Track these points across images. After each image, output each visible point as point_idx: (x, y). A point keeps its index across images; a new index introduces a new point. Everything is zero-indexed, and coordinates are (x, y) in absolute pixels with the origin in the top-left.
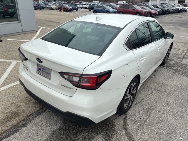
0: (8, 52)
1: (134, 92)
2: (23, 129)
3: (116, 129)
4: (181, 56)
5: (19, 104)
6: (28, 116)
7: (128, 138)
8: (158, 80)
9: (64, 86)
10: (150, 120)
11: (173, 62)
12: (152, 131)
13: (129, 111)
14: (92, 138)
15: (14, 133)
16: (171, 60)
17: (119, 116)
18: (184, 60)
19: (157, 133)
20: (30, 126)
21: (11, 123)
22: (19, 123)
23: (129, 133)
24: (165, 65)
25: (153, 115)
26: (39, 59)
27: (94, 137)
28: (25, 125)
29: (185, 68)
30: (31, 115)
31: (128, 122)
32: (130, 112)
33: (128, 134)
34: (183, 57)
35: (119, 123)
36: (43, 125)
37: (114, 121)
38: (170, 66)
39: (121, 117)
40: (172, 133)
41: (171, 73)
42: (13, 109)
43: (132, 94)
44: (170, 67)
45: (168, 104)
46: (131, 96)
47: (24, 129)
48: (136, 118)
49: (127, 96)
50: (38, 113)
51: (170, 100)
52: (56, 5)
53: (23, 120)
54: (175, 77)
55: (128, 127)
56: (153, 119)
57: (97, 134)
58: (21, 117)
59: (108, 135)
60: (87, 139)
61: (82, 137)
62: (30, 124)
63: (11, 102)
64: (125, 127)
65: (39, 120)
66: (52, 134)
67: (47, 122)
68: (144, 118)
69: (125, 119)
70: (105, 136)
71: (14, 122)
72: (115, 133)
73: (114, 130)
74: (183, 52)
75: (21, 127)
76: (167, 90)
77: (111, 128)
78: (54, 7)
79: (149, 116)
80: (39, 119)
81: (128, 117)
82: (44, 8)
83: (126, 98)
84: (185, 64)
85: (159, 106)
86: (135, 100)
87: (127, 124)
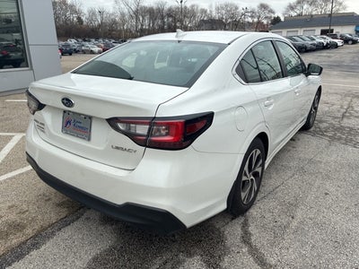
0: (6, 119)
1: (259, 170)
2: (32, 253)
3: (228, 243)
4: (339, 115)
5: (25, 207)
6: (43, 229)
7: (255, 259)
8: (302, 155)
9: (117, 148)
10: (295, 224)
11: (325, 125)
12: (303, 244)
13: (251, 211)
14: (179, 263)
15: (13, 262)
16: (321, 122)
17: (233, 219)
18: (345, 120)
19: (313, 246)
20: (48, 247)
21: (9, 244)
22: (24, 243)
23: (256, 250)
24: (312, 129)
25: (299, 214)
26: (67, 100)
27: (184, 261)
28: (36, 246)
29: (349, 133)
30: (49, 226)
31: (252, 229)
32: (253, 212)
33: (254, 251)
34: (343, 116)
35: (233, 231)
36: (76, 243)
37: (222, 229)
38: (321, 131)
39: (236, 221)
40: (343, 244)
41: (325, 141)
42: (13, 217)
43: (256, 175)
44: (322, 133)
45: (326, 194)
46: (252, 177)
47: (34, 253)
48: (266, 221)
49: (246, 175)
50: (64, 223)
51: (330, 187)
52: (98, 46)
53: (34, 237)
54: (333, 148)
55: (253, 239)
56: (301, 223)
57: (190, 255)
58: (29, 231)
59: (212, 256)
60: (169, 266)
61: (158, 262)
62: (48, 244)
63: (9, 204)
64: (246, 238)
65: (66, 236)
66: (95, 259)
67: (83, 239)
68: (284, 220)
69: (245, 225)
70: (206, 258)
71: (14, 241)
72: (226, 251)
73: (224, 246)
74: (342, 107)
75: (29, 250)
76: (321, 170)
77: (218, 243)
78: (96, 49)
79: (293, 218)
80: (67, 232)
81: (250, 220)
82: (76, 52)
83: (244, 178)
84: (349, 128)
85: (311, 198)
86: (262, 189)
87: (250, 234)
